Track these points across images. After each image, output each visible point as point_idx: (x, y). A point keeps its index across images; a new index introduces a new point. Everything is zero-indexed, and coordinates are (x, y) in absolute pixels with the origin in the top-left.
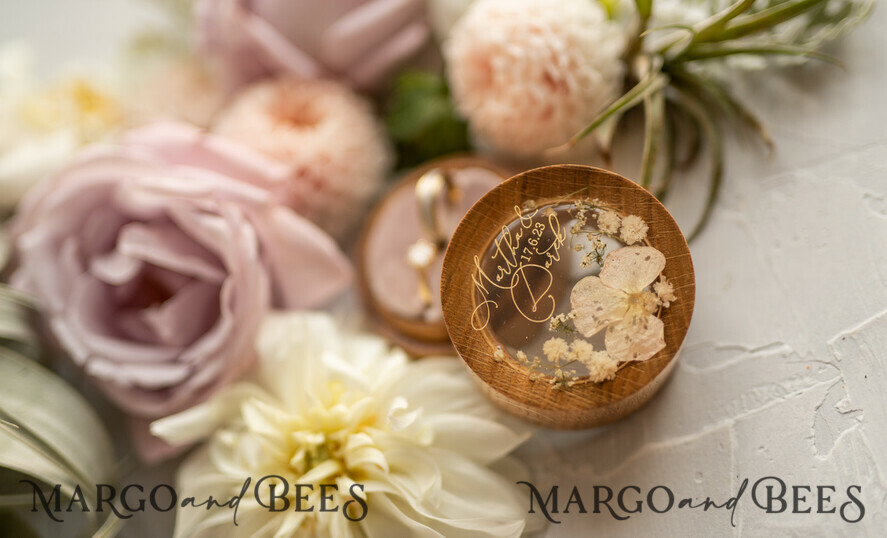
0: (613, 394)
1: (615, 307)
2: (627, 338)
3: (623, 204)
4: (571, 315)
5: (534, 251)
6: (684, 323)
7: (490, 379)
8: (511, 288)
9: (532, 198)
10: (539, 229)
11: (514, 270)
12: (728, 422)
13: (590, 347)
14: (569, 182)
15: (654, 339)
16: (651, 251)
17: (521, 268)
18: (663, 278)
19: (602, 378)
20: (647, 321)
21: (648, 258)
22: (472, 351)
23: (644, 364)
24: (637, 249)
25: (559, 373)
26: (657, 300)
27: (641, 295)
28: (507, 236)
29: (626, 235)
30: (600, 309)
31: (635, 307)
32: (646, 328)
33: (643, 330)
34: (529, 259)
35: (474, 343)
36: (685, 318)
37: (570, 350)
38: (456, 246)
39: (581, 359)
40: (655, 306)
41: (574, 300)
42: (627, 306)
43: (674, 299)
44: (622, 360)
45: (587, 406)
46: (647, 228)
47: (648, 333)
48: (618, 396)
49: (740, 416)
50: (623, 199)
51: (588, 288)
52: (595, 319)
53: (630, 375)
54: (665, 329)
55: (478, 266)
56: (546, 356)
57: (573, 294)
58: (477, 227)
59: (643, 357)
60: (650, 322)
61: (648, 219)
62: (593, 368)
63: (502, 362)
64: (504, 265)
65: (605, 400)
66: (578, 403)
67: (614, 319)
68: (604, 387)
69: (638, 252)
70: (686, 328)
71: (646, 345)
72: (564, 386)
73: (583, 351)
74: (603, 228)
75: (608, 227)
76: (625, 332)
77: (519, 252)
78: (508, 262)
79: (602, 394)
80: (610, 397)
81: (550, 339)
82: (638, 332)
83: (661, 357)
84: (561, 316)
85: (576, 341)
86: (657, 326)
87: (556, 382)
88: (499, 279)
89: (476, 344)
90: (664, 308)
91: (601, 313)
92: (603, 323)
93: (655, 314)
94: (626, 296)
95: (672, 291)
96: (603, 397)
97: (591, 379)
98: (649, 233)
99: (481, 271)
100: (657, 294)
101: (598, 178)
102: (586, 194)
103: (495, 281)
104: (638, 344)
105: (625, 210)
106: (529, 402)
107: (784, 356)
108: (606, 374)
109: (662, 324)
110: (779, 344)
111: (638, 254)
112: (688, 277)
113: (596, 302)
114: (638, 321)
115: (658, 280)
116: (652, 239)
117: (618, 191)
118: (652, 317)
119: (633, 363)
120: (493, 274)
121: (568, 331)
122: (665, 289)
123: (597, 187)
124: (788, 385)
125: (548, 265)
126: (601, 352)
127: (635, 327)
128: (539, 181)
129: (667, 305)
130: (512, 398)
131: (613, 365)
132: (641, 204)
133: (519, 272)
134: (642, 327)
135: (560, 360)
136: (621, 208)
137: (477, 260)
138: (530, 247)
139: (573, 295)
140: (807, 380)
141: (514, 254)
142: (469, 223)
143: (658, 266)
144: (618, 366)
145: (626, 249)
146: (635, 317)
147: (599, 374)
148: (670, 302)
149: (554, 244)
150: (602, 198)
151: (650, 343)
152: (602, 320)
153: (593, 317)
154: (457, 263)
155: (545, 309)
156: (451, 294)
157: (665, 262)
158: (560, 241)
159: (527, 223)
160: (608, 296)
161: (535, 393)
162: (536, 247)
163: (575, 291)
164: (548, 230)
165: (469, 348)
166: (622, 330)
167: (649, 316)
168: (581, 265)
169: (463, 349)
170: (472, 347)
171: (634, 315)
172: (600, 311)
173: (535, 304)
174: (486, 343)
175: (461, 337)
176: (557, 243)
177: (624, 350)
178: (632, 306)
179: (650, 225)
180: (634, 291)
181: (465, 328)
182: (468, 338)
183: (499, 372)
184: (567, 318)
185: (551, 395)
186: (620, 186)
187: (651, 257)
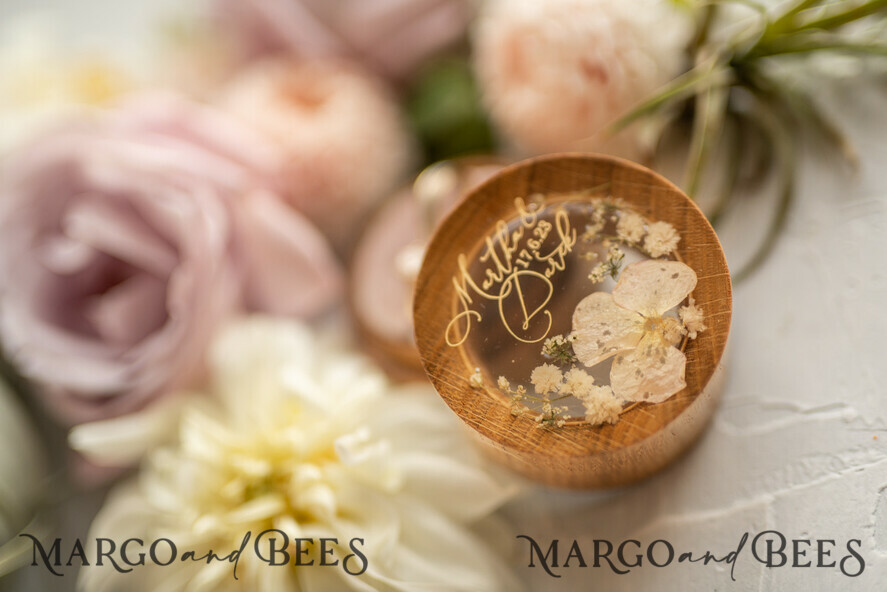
0: (612, 441)
1: (627, 331)
2: (638, 372)
3: (652, 207)
4: (570, 338)
5: (533, 255)
6: (712, 359)
7: (460, 407)
8: (500, 298)
9: (540, 192)
10: (543, 229)
11: (506, 276)
12: (767, 498)
13: (591, 379)
14: (587, 176)
15: (672, 377)
16: (679, 267)
17: (515, 274)
18: (692, 301)
19: (600, 419)
20: (665, 353)
21: (675, 276)
22: (442, 371)
23: (656, 408)
24: (664, 264)
25: (548, 408)
26: (680, 328)
27: (660, 320)
28: (503, 236)
29: (651, 245)
30: (607, 333)
31: (651, 334)
32: (663, 361)
33: (659, 364)
34: (526, 265)
35: (447, 361)
36: (714, 353)
37: (564, 381)
39: (577, 393)
40: (678, 335)
41: (577, 322)
42: (641, 332)
43: (703, 328)
44: (630, 399)
45: (578, 453)
46: (677, 238)
47: (665, 368)
48: (617, 444)
49: (782, 492)
50: (653, 201)
51: (597, 307)
52: (600, 345)
53: (637, 419)
54: (688, 366)
55: (463, 269)
56: (534, 386)
57: (576, 312)
58: (469, 221)
59: (656, 399)
60: (669, 355)
61: (680, 228)
62: (590, 406)
63: (480, 389)
64: (495, 270)
65: (600, 446)
66: (566, 447)
67: (623, 346)
68: (603, 431)
69: (663, 267)
70: (714, 366)
71: (661, 383)
72: (551, 425)
73: (581, 384)
74: (622, 235)
75: (630, 234)
76: (635, 365)
77: (515, 255)
78: (501, 267)
79: (598, 439)
80: (608, 444)
81: (541, 365)
82: (652, 366)
83: (677, 400)
84: (558, 338)
85: (573, 370)
86: (677, 360)
87: (544, 420)
88: (486, 285)
89: (450, 364)
90: (690, 340)
91: (608, 338)
92: (609, 350)
93: (679, 348)
94: (642, 320)
95: (702, 318)
96: (598, 443)
97: (588, 420)
98: (681, 246)
99: (466, 275)
100: (682, 321)
101: (623, 174)
102: (609, 192)
103: (481, 288)
104: (651, 381)
105: (652, 214)
106: (505, 440)
107: (845, 421)
108: (606, 414)
109: (685, 359)
110: (842, 406)
111: (663, 270)
112: (723, 303)
113: (603, 324)
114: (653, 352)
115: (685, 303)
116: (682, 252)
117: (648, 191)
118: (674, 349)
119: (643, 404)
120: (480, 278)
121: (565, 359)
122: (693, 316)
123: (622, 183)
124: (846, 458)
125: (549, 273)
126: (604, 387)
127: (649, 359)
128: (552, 172)
129: (693, 336)
130: (484, 433)
131: (616, 404)
132: (675, 209)
133: (513, 281)
134: (658, 360)
135: (551, 392)
136: (649, 212)
138: (530, 251)
139: (576, 315)
140: (872, 453)
141: (508, 257)
143: (686, 287)
144: (624, 407)
145: (650, 263)
146: (650, 347)
147: (597, 414)
148: (698, 332)
149: (559, 249)
150: (627, 198)
151: (666, 381)
152: (608, 346)
153: (598, 342)
154: (440, 262)
156: (426, 300)
157: (696, 281)
158: (568, 246)
159: (529, 221)
160: (619, 317)
161: (514, 430)
162: (537, 250)
163: (579, 309)
164: (554, 231)
165: (439, 367)
166: (633, 361)
167: (668, 346)
168: (590, 277)
169: (431, 368)
170: (444, 366)
171: (649, 344)
172: (607, 336)
173: (527, 319)
174: (463, 363)
175: (432, 353)
176: (563, 247)
177: (632, 387)
178: (648, 333)
179: (682, 236)
180: (653, 314)
181: (438, 343)
182: (440, 355)
183: (473, 401)
184: (565, 341)
185: (534, 435)
186: (650, 184)
187: (680, 274)
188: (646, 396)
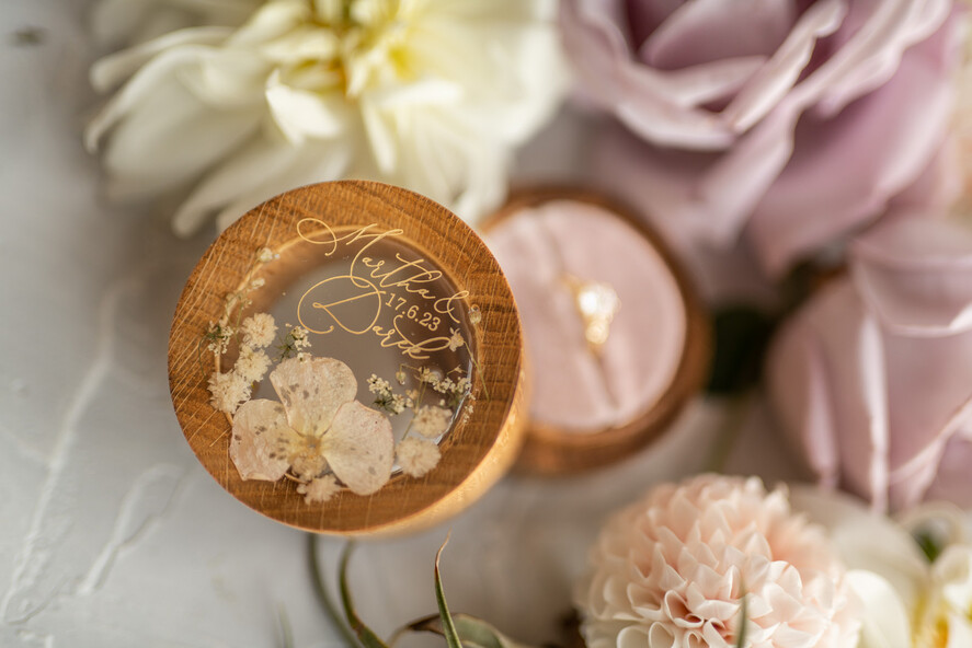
1: (306, 417)
2: (263, 429)
4: (302, 355)
5: (399, 312)
6: (270, 507)
7: (229, 237)
8: (351, 276)
9: (484, 319)
10: (431, 322)
11: (376, 282)
13: (257, 378)
14: (499, 373)
15: (255, 465)
16: (382, 479)
17: (377, 292)
18: (341, 489)
19: (212, 388)
20: (281, 458)
21: (372, 471)
22: (273, 216)
23: (224, 448)
24: (388, 458)
25: (228, 333)
26: (308, 474)
27: (318, 454)
28: (426, 277)
29: (407, 445)
30: (306, 395)
31: (301, 443)
32: (272, 456)
33: (269, 451)
34: (389, 304)
35: (285, 222)
36: (277, 511)
37: (256, 350)
38: (422, 207)
39: (239, 363)
40: (299, 471)
41: (325, 362)
42: (304, 432)
43: (308, 501)
44: (236, 418)
46: (416, 474)
47: (266, 461)
50: (465, 447)
51: (340, 384)
52: (293, 388)
53: (213, 427)
54: (267, 482)
55: (387, 233)
56: (252, 316)
57: (337, 362)
58: (449, 239)
59: (234, 448)
60: (279, 463)
62: (226, 377)
63: (256, 259)
64: (382, 271)
67: (290, 414)
68: (201, 390)
69: (385, 458)
70: (261, 510)
71: (249, 453)
72: (212, 337)
73: (252, 366)
74: (421, 411)
75: (425, 420)
76: (271, 426)
77: (400, 292)
78: (388, 275)
79: (190, 385)
80: (183, 395)
81: (276, 324)
82: (267, 444)
83: (228, 470)
84: (306, 343)
85: (266, 357)
86: (274, 471)
87: (218, 329)
88: (366, 260)
89: (284, 226)
90: (297, 484)
91: (299, 395)
92: (286, 397)
93: (289, 471)
95: (320, 499)
96: (185, 386)
97: (212, 376)
98: (411, 480)
99: (380, 237)
100: (317, 477)
101: (497, 414)
102: (481, 397)
103: (362, 256)
104: (251, 442)
108: (217, 394)
109: (274, 478)
111: (381, 458)
112: (336, 523)
113: (317, 391)
114: (282, 445)
115: (339, 482)
117: (475, 442)
118: (287, 466)
119: (229, 434)
120: (374, 253)
121: (283, 350)
122: (322, 491)
123: (487, 413)
125: (377, 329)
126: (249, 392)
127: (275, 441)
128: (505, 331)
129: (301, 490)
131: (228, 405)
132: (451, 472)
133: (372, 289)
134: (274, 450)
135: (245, 334)
137: (395, 233)
138: (405, 308)
139: (334, 362)
141: (399, 284)
142: (452, 227)
143: (357, 484)
144: (228, 412)
145: (389, 442)
146: (287, 442)
147: (216, 384)
148: (305, 495)
149: (406, 341)
150: (473, 418)
151: (251, 459)
152: (292, 396)
153: (297, 385)
154: (397, 206)
155: (313, 319)
156: (354, 195)
157: (362, 493)
158: (409, 350)
159: (442, 306)
160: (324, 408)
161: (204, 296)
162: (405, 316)
163: (339, 365)
164: (428, 334)
165: (278, 213)
166: (276, 423)
167: (289, 462)
168: (374, 376)
169: (273, 204)
170: (279, 219)
171: (291, 441)
172: (302, 395)
173: (324, 307)
174: (288, 240)
175: (292, 204)
176: (409, 345)
177: (247, 423)
178: (304, 440)
179: (420, 480)
180: (325, 445)
181: (306, 211)
182: (292, 213)
183: (241, 252)
184: (299, 349)
185: (199, 318)
186: (482, 444)
187: (374, 477)
188: (237, 438)
